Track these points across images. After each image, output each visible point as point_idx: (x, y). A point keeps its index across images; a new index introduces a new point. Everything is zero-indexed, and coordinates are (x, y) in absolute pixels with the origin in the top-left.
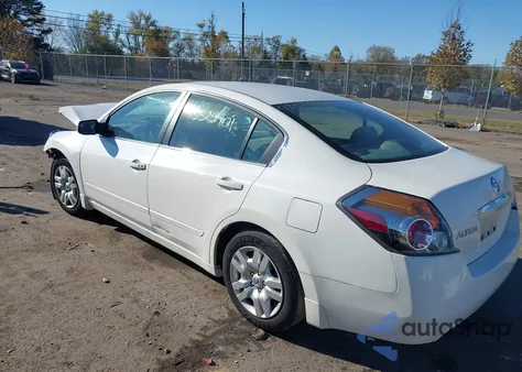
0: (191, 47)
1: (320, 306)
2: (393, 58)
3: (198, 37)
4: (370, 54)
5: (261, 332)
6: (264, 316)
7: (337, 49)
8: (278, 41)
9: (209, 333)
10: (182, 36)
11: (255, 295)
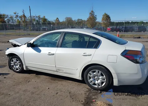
0: (12, 20)
1: (118, 80)
2: (72, 20)
3: (14, 17)
4: (66, 19)
5: (99, 91)
6: (100, 87)
7: (58, 18)
8: (40, 17)
9: (87, 94)
10: (9, 17)
11: (96, 82)
